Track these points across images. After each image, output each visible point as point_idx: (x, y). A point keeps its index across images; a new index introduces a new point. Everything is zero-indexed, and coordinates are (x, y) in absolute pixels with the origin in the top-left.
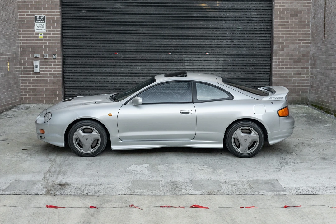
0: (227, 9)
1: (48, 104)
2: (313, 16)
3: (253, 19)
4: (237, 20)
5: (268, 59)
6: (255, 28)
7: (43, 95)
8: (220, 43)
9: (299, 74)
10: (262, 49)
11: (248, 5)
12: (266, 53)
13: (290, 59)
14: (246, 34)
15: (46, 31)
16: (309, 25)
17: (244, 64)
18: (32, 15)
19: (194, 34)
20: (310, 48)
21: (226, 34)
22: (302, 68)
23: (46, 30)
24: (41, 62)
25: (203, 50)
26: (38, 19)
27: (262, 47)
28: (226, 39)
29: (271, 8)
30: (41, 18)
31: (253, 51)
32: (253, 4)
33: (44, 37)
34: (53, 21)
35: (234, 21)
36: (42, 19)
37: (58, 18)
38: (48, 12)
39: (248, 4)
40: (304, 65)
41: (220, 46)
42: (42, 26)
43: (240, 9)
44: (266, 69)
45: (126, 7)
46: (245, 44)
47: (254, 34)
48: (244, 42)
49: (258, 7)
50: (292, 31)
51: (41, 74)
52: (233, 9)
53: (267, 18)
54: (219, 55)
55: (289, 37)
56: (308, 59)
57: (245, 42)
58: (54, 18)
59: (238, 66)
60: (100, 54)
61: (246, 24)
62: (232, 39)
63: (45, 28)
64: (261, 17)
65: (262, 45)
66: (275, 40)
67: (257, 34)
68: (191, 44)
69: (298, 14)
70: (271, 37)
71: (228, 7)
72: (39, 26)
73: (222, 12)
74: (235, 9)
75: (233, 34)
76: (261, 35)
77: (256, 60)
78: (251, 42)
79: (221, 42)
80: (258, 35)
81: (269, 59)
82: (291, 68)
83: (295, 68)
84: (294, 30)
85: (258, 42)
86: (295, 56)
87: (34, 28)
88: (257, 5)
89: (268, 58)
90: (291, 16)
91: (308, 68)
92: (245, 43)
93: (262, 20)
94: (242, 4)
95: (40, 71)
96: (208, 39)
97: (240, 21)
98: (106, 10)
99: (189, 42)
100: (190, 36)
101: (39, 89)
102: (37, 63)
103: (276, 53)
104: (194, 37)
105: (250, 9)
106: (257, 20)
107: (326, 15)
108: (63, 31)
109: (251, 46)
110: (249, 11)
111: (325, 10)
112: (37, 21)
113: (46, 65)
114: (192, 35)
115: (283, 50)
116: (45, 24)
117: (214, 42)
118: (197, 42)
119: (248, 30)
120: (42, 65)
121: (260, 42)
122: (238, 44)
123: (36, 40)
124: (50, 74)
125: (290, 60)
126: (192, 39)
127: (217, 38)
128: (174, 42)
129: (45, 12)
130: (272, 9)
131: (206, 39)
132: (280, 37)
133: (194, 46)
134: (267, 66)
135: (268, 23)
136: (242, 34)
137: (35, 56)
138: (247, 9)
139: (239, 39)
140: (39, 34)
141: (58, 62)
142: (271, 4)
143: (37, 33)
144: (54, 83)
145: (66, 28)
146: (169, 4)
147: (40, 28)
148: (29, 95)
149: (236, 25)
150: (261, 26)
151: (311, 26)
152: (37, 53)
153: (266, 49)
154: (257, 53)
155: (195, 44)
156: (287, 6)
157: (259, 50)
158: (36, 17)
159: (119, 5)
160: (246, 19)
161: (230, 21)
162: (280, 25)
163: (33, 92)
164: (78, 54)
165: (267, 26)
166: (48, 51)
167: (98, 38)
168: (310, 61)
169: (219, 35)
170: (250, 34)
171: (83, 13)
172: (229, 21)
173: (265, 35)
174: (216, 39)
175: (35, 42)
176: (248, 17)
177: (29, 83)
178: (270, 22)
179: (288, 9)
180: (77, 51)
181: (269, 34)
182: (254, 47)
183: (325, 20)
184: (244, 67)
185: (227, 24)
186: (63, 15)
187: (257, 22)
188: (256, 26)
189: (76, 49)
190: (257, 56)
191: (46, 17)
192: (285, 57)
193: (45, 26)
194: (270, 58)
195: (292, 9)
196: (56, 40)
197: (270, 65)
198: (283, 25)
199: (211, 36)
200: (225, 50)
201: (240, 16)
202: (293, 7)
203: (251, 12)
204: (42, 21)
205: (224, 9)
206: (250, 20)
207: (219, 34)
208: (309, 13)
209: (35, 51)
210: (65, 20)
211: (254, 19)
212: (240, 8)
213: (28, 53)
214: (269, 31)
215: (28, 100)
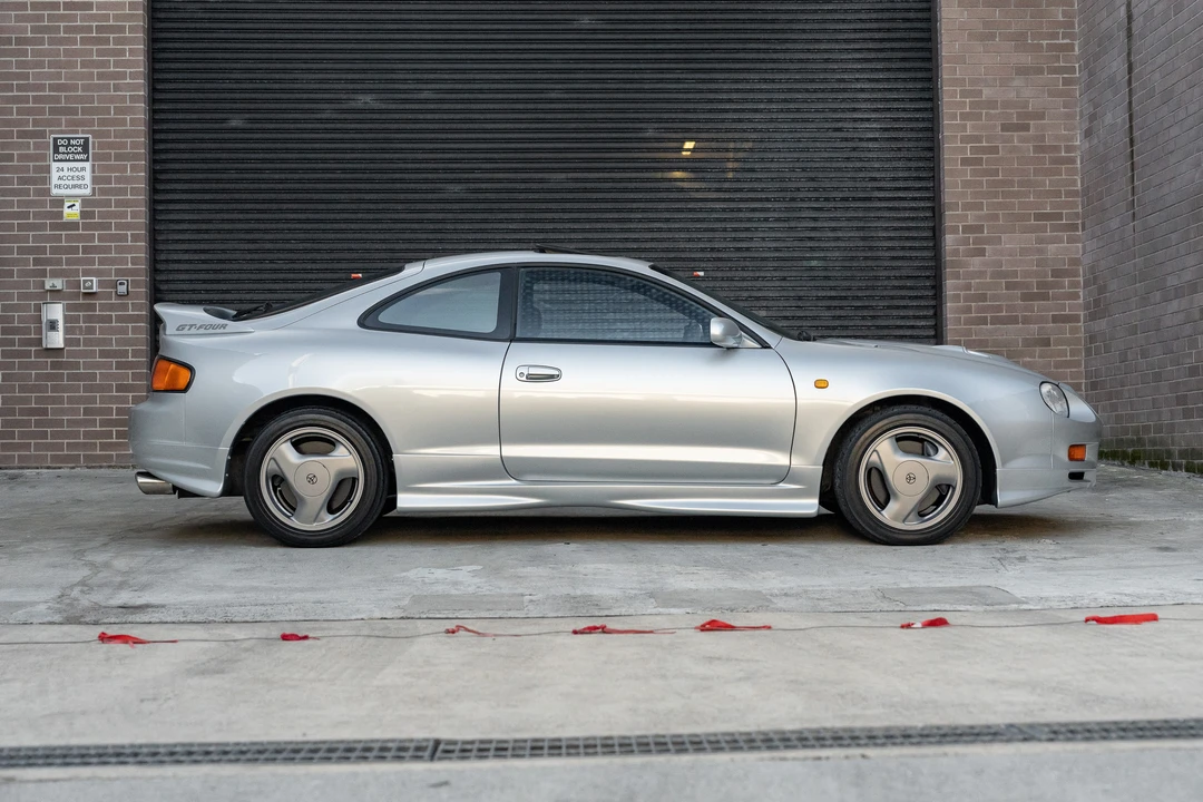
0: (770, 111)
1: (93, 467)
2: (1085, 126)
3: (864, 144)
4: (807, 150)
5: (926, 293)
6: (874, 179)
7: (76, 435)
8: (744, 235)
9: (1046, 343)
10: (901, 254)
11: (846, 95)
12: (919, 268)
13: (1009, 286)
14: (843, 199)
15: (94, 194)
16: (1073, 161)
17: (838, 313)
18: (42, 135)
19: (647, 201)
20: (1080, 245)
21: (768, 200)
22: (1055, 319)
23: (94, 189)
24: (68, 308)
25: (684, 259)
26: (62, 149)
27: (903, 248)
28: (766, 220)
29: (928, 105)
30: (73, 146)
31: (869, 263)
32: (862, 90)
33: (83, 214)
34: (118, 157)
35: (795, 155)
36: (80, 149)
37: (138, 143)
38: (102, 122)
39: (845, 90)
40: (1063, 307)
41: (744, 245)
42: (77, 173)
43: (817, 111)
44: (918, 327)
45: (394, 106)
46: (838, 239)
47: (869, 199)
48: (834, 229)
49: (881, 100)
50: (1011, 183)
51: (71, 354)
52: (789, 111)
53: (918, 140)
54: (744, 279)
55: (1001, 206)
56: (1075, 285)
57: (840, 229)
58: (124, 145)
59: (814, 318)
60: (294, 281)
61: (838, 165)
62: (787, 220)
63: (88, 181)
64: (896, 139)
65: (900, 238)
66: (949, 215)
67: (880, 199)
68: (635, 240)
69: (1032, 122)
70: (933, 209)
71: (770, 101)
72: (66, 173)
73: (750, 120)
74: (798, 110)
75: (793, 200)
76: (896, 204)
77: (883, 298)
78: (858, 229)
79: (747, 229)
80: (883, 204)
81: (930, 293)
82: (1014, 320)
83: (1026, 321)
84: (1016, 179)
85: (886, 229)
86: (1027, 274)
87: (46, 180)
88: (879, 95)
89: (925, 288)
90: (1005, 128)
91: (1075, 319)
92: (840, 234)
93: (899, 149)
94: (823, 91)
95: (66, 341)
96: (699, 220)
97: (816, 155)
98: (319, 116)
99: (629, 230)
100: (631, 210)
101: (63, 411)
102: (56, 312)
103: (958, 264)
104: (645, 215)
105: (854, 110)
106: (880, 150)
107: (1136, 108)
108: (158, 197)
109: (861, 244)
110: (848, 115)
111: (1130, 90)
112: (60, 157)
113: (89, 319)
114: (642, 205)
115: (982, 253)
116: (87, 165)
117: (725, 230)
118: (660, 230)
119: (850, 184)
120: (77, 319)
121: (896, 229)
122: (811, 239)
123: (54, 227)
124: (103, 354)
125: (1007, 288)
126: (640, 220)
127: (735, 215)
128: (574, 231)
129: (91, 123)
130: (932, 109)
131: (693, 220)
132: (967, 207)
133: (648, 245)
134: (925, 317)
135: (920, 159)
136: (827, 199)
137: (47, 287)
138: (843, 110)
139: (815, 219)
140: (67, 204)
141: (135, 307)
142: (929, 89)
143: (59, 202)
144: (120, 388)
145: (168, 187)
146: (553, 95)
147: (71, 180)
148: (23, 435)
149: (804, 170)
150: (895, 169)
151: (1079, 166)
152: (55, 274)
153: (918, 254)
154: (886, 268)
155: (652, 240)
156: (987, 93)
157: (894, 258)
158: (55, 140)
159: (366, 100)
160: (837, 145)
161: (782, 155)
162: (965, 162)
163: (38, 423)
164: (212, 281)
165: (917, 169)
166: (96, 267)
167: (287, 221)
168: (1081, 294)
169: (742, 205)
170: (854, 199)
171: (234, 130)
172: (776, 155)
173: (913, 204)
174: (731, 220)
175: (48, 233)
176: (846, 140)
177: (21, 388)
178: (929, 155)
179: (991, 104)
180: (207, 271)
181: (928, 199)
182: (871, 248)
183: (1131, 127)
184: (837, 323)
185: (768, 165)
186: (158, 136)
187: (880, 155)
188: (878, 170)
189: (204, 261)
190: (886, 283)
191: (94, 143)
192: (988, 280)
193: (88, 175)
194: (933, 287)
195: (1007, 104)
196: (128, 226)
197: (935, 314)
198: (978, 161)
199: (713, 210)
200: (763, 259)
201: (817, 135)
202: (1012, 95)
203: (855, 120)
204: (77, 157)
205: (756, 111)
206: (854, 149)
207: (741, 200)
208: (1070, 116)
209: (48, 268)
210: (163, 157)
211: (870, 145)
212: (813, 106)
213: (23, 273)
214: (927, 189)
215: (16, 454)
